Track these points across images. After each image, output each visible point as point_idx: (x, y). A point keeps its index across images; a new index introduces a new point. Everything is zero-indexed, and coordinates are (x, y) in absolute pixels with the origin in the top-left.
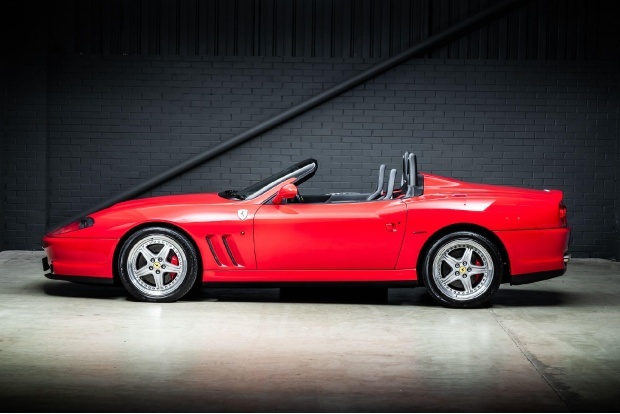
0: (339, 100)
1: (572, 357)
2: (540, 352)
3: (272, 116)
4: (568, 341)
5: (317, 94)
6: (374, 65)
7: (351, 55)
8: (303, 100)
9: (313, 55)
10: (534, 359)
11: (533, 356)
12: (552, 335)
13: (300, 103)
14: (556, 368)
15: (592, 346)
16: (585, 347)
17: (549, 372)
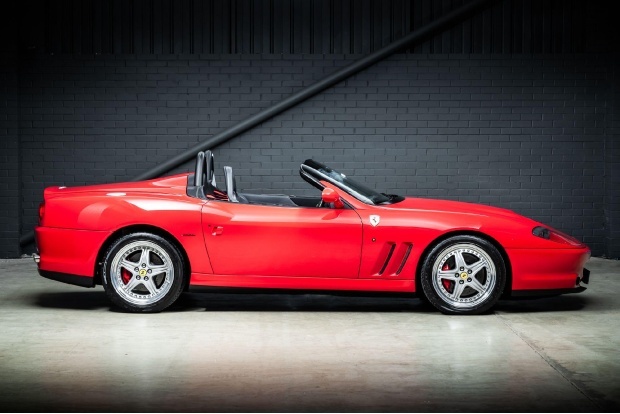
0: (320, 97)
1: (595, 362)
2: (562, 357)
3: (252, 115)
4: (586, 344)
5: (297, 92)
6: (356, 61)
7: (331, 52)
8: (282, 99)
9: (292, 51)
10: (556, 365)
11: (555, 361)
12: (568, 338)
13: (280, 101)
14: (583, 375)
15: (612, 350)
16: (605, 351)
17: (577, 379)
